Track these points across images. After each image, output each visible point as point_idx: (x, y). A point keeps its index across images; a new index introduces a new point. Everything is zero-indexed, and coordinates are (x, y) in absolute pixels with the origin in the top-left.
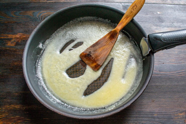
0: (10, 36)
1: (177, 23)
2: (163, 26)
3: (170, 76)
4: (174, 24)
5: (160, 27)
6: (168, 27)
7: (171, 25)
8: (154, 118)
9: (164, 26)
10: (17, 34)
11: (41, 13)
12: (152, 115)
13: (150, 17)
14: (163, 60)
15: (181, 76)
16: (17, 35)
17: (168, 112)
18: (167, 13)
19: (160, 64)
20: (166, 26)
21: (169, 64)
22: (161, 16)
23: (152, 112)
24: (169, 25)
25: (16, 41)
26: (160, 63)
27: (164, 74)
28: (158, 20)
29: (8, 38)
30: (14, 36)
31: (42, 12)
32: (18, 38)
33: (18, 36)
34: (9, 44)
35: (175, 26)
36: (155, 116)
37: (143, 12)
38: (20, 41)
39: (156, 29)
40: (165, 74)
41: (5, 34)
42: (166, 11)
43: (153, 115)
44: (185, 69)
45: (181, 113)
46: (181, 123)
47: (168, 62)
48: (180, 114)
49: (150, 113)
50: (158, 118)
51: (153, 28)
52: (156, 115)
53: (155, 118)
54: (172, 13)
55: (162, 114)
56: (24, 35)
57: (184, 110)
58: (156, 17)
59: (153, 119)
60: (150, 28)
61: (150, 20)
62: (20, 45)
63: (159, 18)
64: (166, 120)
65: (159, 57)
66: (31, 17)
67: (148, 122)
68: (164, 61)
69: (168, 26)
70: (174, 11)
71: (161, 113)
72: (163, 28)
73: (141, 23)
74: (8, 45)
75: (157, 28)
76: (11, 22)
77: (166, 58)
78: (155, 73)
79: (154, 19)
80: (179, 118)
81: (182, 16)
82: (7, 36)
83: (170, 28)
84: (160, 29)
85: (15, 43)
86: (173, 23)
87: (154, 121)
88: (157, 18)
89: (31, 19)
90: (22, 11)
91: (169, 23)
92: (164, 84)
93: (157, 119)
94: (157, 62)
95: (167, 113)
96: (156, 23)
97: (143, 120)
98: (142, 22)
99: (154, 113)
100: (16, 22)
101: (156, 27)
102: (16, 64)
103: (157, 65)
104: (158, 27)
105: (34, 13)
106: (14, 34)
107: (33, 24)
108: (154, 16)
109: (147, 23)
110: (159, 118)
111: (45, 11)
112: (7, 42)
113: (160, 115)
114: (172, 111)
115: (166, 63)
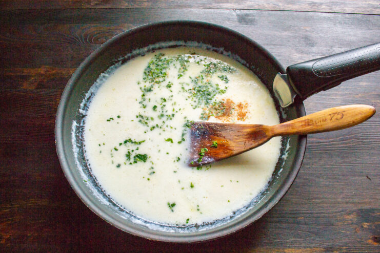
0: (26, 71)
1: (339, 47)
2: (313, 53)
3: (326, 145)
4: (334, 49)
5: (308, 54)
7: (329, 50)
8: (298, 223)
9: (316, 53)
10: (40, 67)
12: (294, 218)
13: (289, 36)
15: (348, 145)
16: (39, 69)
17: (324, 213)
18: (320, 29)
22: (309, 34)
23: (295, 212)
24: (324, 52)
25: (39, 81)
27: (316, 143)
28: (304, 43)
29: (23, 74)
30: (33, 72)
31: (85, 26)
32: (42, 75)
33: (42, 71)
34: (26, 86)
36: (301, 219)
37: (276, 26)
38: (45, 80)
40: (318, 143)
41: (17, 67)
42: (318, 26)
43: (297, 218)
44: (355, 134)
45: (349, 214)
46: (348, 232)
48: (346, 217)
49: (290, 214)
50: (305, 224)
51: (295, 57)
53: (301, 224)
54: (331, 29)
55: (313, 217)
56: (53, 70)
57: (355, 208)
58: (299, 37)
59: (296, 226)
60: (289, 57)
61: (289, 41)
62: (45, 88)
63: (306, 38)
64: (321, 227)
66: (66, 35)
67: (287, 231)
69: (322, 53)
70: (334, 25)
71: (311, 215)
73: (272, 46)
74: (24, 87)
75: (302, 57)
76: (28, 45)
79: (297, 40)
80: (345, 225)
81: (349, 35)
82: (21, 71)
85: (36, 84)
86: (331, 48)
87: (299, 230)
88: (302, 38)
89: (66, 39)
90: (49, 25)
91: (325, 48)
92: (317, 161)
93: (305, 227)
95: (322, 215)
96: (300, 47)
97: (278, 228)
98: (274, 45)
99: (298, 215)
100: (37, 46)
101: (300, 55)
102: (38, 123)
105: (70, 28)
106: (35, 68)
107: (69, 49)
108: (296, 34)
109: (283, 47)
110: (307, 224)
111: (92, 25)
112: (21, 83)
113: (310, 218)
114: (333, 211)
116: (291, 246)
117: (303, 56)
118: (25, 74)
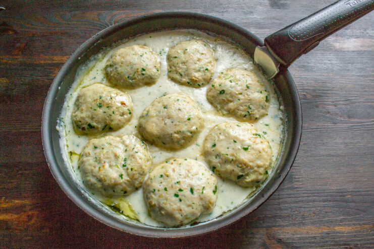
0: (57, 59)
1: (373, 30)
2: (348, 36)
3: (368, 125)
4: (368, 31)
5: (342, 37)
6: (358, 38)
7: (363, 33)
8: (346, 201)
9: (350, 36)
11: (115, 15)
12: (341, 196)
14: (352, 97)
17: (371, 191)
19: (348, 104)
20: (353, 36)
21: (365, 104)
23: (342, 191)
24: (359, 34)
26: (348, 102)
27: (358, 123)
29: (54, 62)
31: (115, 12)
35: (369, 36)
36: (349, 198)
37: (309, 10)
39: (336, 41)
40: (360, 123)
41: (46, 55)
43: (344, 196)
47: (362, 100)
49: (338, 192)
50: (353, 202)
51: (330, 39)
52: (350, 196)
53: (349, 202)
55: (361, 195)
59: (344, 204)
64: (369, 204)
65: (346, 91)
66: (95, 22)
67: (335, 209)
68: (356, 98)
69: (357, 36)
71: (358, 193)
72: (348, 38)
76: (57, 33)
77: (358, 93)
78: (342, 120)
82: (51, 59)
83: (362, 39)
84: (342, 42)
86: (365, 31)
87: (348, 208)
89: (96, 26)
90: (77, 12)
91: (359, 31)
92: (359, 140)
93: (353, 204)
94: (343, 101)
95: (369, 192)
97: (327, 207)
99: (346, 193)
100: (67, 33)
103: (343, 106)
104: (339, 38)
105: (99, 15)
106: (65, 56)
110: (355, 202)
111: (121, 11)
112: (53, 70)
113: (357, 196)
115: (359, 102)
116: (341, 223)
117: (337, 39)
118: (56, 62)
